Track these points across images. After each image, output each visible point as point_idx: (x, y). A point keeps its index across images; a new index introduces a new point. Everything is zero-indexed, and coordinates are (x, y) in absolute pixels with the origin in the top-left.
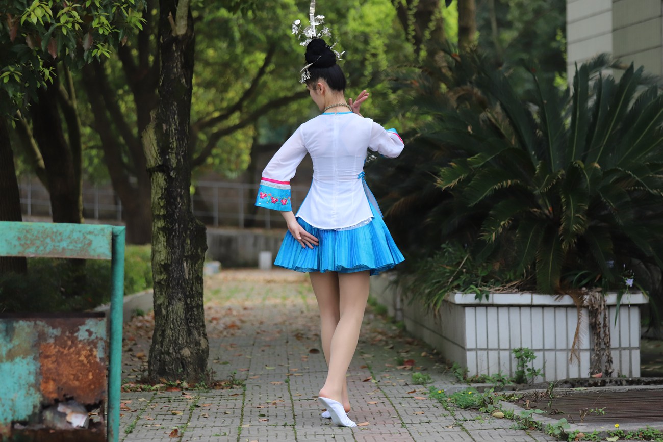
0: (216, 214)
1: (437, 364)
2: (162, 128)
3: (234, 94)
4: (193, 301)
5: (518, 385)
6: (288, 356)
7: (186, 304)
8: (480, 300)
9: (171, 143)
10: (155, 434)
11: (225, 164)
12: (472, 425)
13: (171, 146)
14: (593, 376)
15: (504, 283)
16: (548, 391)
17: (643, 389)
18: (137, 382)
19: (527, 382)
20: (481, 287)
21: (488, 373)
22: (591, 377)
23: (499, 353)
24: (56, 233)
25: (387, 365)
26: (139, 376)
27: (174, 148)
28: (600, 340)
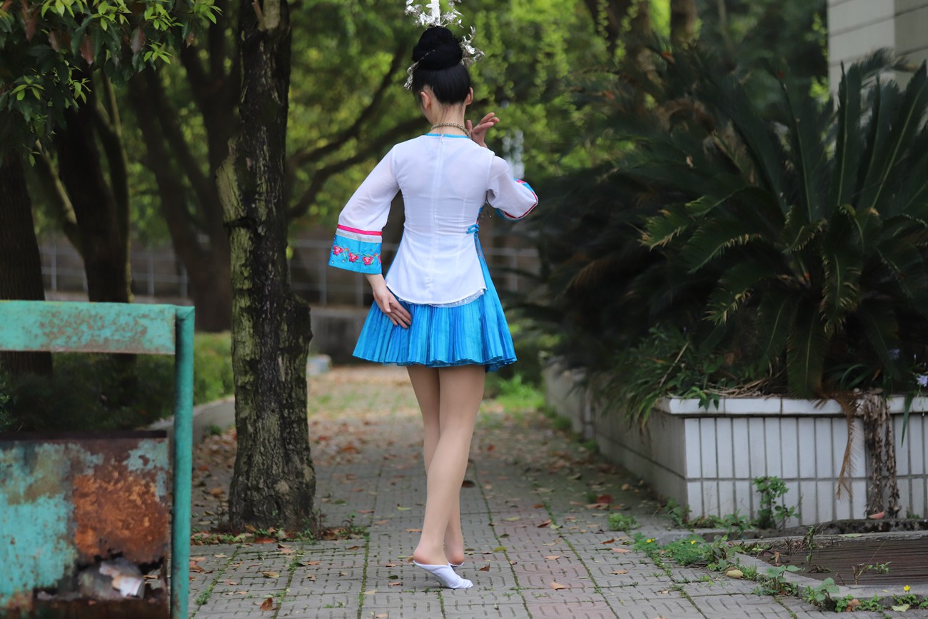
0: (323, 288)
1: (645, 501)
2: (246, 164)
3: (347, 113)
4: (292, 413)
5: (762, 531)
7: (282, 417)
8: (707, 408)
9: (258, 185)
10: (240, 606)
12: (696, 589)
13: (258, 189)
14: (871, 516)
15: (741, 385)
16: (805, 539)
18: (213, 531)
19: (775, 526)
20: (707, 388)
21: (719, 513)
22: (868, 518)
23: (734, 485)
24: (95, 316)
25: (572, 503)
26: (216, 522)
27: (262, 193)
28: (881, 465)
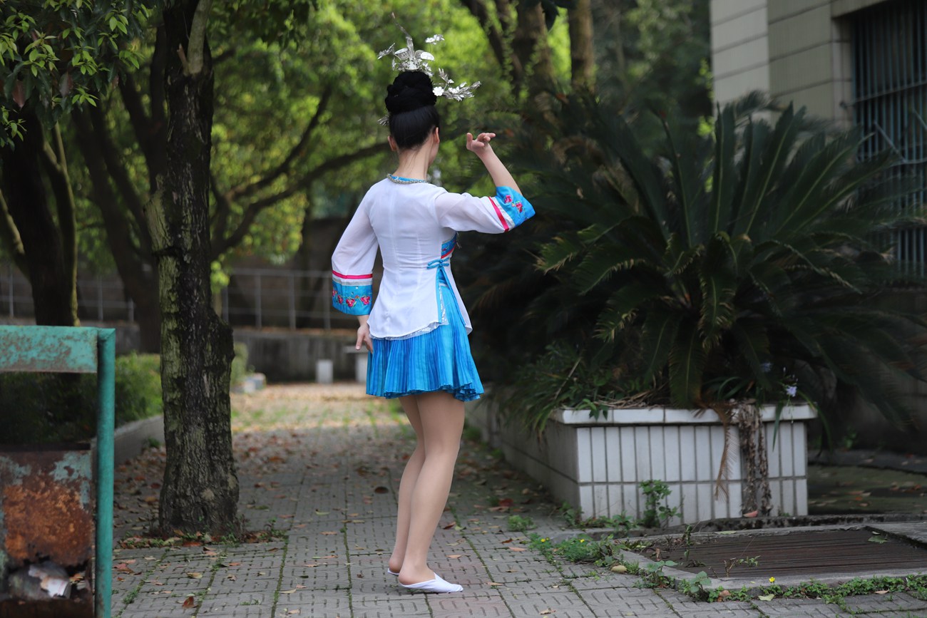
0: (258, 311)
1: (542, 504)
2: (172, 198)
3: (278, 152)
4: (217, 426)
5: (647, 530)
6: (346, 497)
7: (207, 430)
8: (597, 418)
9: (184, 217)
10: (164, 604)
11: (269, 245)
12: (583, 584)
13: (184, 221)
14: (746, 515)
15: (629, 398)
16: (684, 536)
17: (809, 531)
18: (145, 535)
19: (660, 524)
20: (597, 400)
21: (609, 514)
22: (743, 517)
23: (622, 488)
24: (23, 338)
25: (476, 506)
26: (148, 527)
27: (188, 224)
28: (755, 468)
